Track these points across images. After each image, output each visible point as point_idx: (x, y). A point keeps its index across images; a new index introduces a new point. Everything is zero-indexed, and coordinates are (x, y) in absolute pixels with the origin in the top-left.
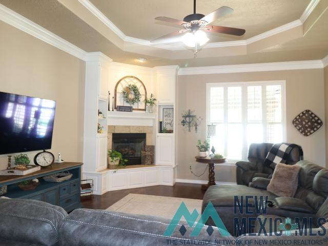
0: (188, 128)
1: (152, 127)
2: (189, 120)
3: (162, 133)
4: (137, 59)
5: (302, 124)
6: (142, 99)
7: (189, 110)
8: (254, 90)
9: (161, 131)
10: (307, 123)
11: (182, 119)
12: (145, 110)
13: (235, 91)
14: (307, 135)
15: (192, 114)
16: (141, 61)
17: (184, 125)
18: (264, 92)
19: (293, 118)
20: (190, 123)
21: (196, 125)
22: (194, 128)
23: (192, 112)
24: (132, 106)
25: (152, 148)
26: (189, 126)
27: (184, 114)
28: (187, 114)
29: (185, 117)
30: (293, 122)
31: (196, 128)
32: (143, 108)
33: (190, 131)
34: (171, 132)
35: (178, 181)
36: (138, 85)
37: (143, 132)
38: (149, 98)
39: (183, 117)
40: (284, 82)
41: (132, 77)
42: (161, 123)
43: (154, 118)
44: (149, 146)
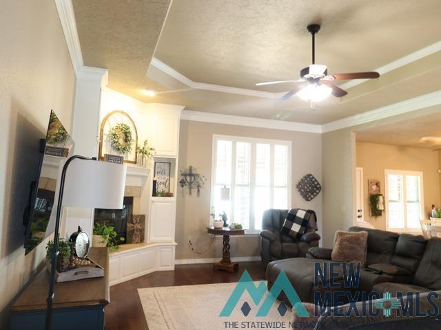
0: (188, 190)
1: (140, 187)
2: (191, 180)
3: (155, 196)
5: (304, 189)
6: (133, 146)
7: (191, 167)
9: (155, 194)
10: (308, 188)
11: (182, 178)
12: (135, 163)
14: (309, 200)
15: (194, 172)
17: (182, 187)
18: (272, 151)
19: (297, 181)
20: (191, 183)
21: (199, 187)
22: (196, 190)
23: (195, 169)
24: (122, 155)
25: (142, 219)
26: (190, 188)
27: (183, 171)
28: (188, 172)
29: (185, 175)
30: (298, 186)
31: (199, 191)
32: (133, 160)
33: (190, 193)
34: (169, 195)
37: (130, 196)
38: (141, 145)
39: (182, 175)
40: (291, 142)
42: (155, 182)
43: (145, 174)
44: (138, 216)
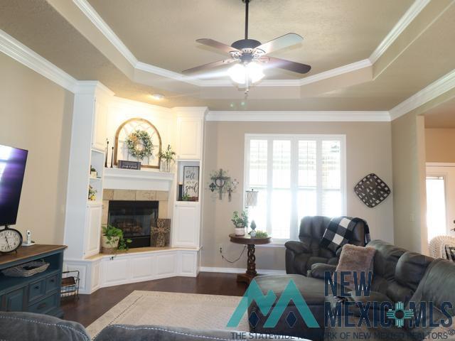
0: (218, 194)
1: (167, 192)
2: (221, 183)
3: (182, 200)
4: (152, 94)
5: (365, 192)
6: (155, 151)
7: (221, 170)
8: (307, 145)
9: (180, 198)
10: (371, 191)
11: (211, 182)
12: (158, 167)
13: (282, 146)
14: (372, 207)
15: (224, 176)
16: (157, 98)
17: (213, 190)
19: (354, 184)
20: (221, 187)
21: (230, 191)
22: (227, 194)
23: (225, 172)
24: (140, 161)
25: (167, 223)
26: (221, 192)
27: (213, 175)
28: (218, 175)
29: (215, 179)
30: (356, 189)
31: (230, 195)
32: (157, 165)
33: (221, 198)
34: (194, 199)
35: (203, 269)
36: (150, 132)
37: (154, 200)
38: (164, 151)
39: (212, 178)
40: (344, 136)
41: (142, 120)
42: (181, 187)
43: (171, 179)
44: (162, 220)
